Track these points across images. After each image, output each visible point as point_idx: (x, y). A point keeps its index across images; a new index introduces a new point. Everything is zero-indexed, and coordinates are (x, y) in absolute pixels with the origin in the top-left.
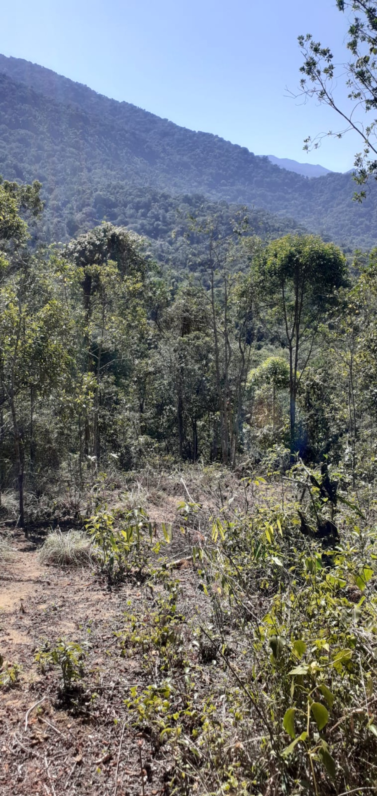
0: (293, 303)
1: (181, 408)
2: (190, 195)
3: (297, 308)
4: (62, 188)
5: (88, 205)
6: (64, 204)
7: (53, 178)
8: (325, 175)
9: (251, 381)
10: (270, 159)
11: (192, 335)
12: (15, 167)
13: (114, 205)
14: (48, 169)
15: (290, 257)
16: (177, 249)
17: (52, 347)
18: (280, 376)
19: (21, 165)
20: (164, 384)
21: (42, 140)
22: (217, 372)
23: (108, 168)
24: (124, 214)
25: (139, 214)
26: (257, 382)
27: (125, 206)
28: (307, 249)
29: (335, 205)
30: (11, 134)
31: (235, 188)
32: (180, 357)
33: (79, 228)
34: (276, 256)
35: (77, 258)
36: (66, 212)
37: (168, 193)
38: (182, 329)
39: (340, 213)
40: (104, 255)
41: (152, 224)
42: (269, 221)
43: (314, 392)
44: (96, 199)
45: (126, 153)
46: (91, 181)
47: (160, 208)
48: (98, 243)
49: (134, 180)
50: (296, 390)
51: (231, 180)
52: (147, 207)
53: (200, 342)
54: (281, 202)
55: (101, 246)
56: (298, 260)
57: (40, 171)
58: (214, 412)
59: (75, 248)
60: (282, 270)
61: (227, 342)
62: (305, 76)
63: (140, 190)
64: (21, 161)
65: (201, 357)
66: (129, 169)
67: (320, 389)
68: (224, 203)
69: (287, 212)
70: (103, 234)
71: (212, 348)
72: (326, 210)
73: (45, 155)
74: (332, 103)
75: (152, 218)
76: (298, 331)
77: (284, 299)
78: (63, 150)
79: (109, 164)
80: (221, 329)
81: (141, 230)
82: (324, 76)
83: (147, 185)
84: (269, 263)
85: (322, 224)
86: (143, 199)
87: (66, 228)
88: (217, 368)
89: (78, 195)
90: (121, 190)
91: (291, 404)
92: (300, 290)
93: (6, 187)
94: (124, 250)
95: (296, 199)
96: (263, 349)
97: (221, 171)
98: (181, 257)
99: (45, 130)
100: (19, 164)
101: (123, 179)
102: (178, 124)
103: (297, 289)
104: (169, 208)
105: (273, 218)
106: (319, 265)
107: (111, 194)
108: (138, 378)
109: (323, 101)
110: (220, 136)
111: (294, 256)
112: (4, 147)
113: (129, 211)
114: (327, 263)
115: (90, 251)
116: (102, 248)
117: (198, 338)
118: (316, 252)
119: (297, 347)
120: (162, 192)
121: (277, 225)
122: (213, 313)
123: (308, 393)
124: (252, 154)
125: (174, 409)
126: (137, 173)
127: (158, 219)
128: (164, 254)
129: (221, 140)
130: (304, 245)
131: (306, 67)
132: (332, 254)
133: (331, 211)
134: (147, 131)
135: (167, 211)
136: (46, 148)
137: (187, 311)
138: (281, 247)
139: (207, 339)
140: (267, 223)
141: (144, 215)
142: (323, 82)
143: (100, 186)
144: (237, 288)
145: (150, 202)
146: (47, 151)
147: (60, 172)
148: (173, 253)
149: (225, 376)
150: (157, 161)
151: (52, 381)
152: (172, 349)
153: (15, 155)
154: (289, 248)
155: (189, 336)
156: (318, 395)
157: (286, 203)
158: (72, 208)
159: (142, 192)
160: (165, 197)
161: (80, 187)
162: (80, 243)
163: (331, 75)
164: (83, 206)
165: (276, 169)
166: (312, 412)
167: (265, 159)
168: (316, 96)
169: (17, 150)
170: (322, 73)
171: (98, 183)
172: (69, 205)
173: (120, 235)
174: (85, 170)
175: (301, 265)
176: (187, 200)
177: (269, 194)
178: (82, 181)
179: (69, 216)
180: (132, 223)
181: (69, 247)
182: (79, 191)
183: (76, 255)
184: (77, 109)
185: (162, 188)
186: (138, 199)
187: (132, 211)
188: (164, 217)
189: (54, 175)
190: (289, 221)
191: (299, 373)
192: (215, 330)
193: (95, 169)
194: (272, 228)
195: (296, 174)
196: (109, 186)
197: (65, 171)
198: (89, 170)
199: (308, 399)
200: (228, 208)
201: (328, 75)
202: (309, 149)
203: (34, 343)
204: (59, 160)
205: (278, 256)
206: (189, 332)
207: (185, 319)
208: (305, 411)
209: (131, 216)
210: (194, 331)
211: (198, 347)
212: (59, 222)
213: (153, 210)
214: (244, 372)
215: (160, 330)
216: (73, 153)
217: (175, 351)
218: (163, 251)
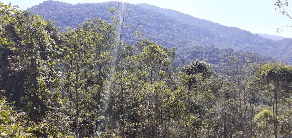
0: (274, 89)
1: (225, 129)
2: (227, 48)
3: (275, 91)
4: (180, 48)
5: (189, 53)
6: (181, 54)
7: (177, 45)
8: (283, 39)
9: (256, 120)
10: (259, 35)
11: (230, 100)
12: (165, 42)
13: (198, 53)
14: (176, 42)
15: (271, 71)
16: (222, 68)
17: (179, 104)
18: (269, 118)
19: (167, 42)
20: (218, 119)
21: (174, 33)
22: (241, 115)
23: (197, 41)
24: (202, 56)
25: (208, 55)
26: (258, 120)
27: (203, 53)
28: (279, 68)
29: (288, 50)
30: (164, 32)
31: (245, 45)
32: (225, 108)
33: (186, 61)
34: (265, 71)
35: (186, 72)
36: (181, 56)
37: (219, 48)
38: (226, 98)
39: (290, 53)
40: (196, 71)
41: (213, 59)
42: (259, 57)
43: (285, 126)
44: (192, 51)
45: (203, 36)
46: (190, 45)
47: (215, 53)
48: (194, 67)
49: (206, 44)
50: (277, 124)
51: (243, 43)
52: (211, 53)
53: (232, 103)
54: (264, 50)
55: (195, 67)
56: (275, 72)
57: (173, 43)
58: (239, 131)
59: (186, 69)
60: (268, 76)
61: (245, 104)
62: (276, 7)
63: (208, 48)
64: (167, 40)
65: (234, 108)
66: (204, 41)
67: (288, 125)
68: (241, 51)
69: (267, 53)
70: (196, 64)
71: (238, 105)
72: (284, 52)
73: (175, 38)
74: (288, 15)
75: (213, 57)
76: (276, 100)
77: (269, 87)
78: (181, 36)
79: (197, 40)
80: (242, 98)
81: (209, 61)
82: (284, 6)
83: (211, 46)
84: (262, 73)
85: (283, 58)
86: (209, 51)
87: (181, 61)
88: (241, 113)
89: (186, 50)
90: (201, 48)
91: (275, 130)
92: (276, 84)
93: (164, 50)
94: (204, 69)
95: (271, 48)
96: (259, 106)
97: (239, 40)
98: (224, 70)
99: (175, 30)
100: (166, 41)
101: (202, 44)
102: (222, 25)
103: (275, 84)
104: (219, 53)
105: (261, 56)
106: (285, 74)
107: (197, 49)
108: (208, 115)
109: (284, 15)
110: (238, 28)
111: (273, 71)
112: (162, 36)
113: (204, 55)
114: (288, 74)
115: (191, 69)
116: (195, 69)
117: (232, 101)
118: (283, 69)
119: (276, 106)
120: (216, 48)
121: (263, 58)
122: (239, 92)
123: (282, 126)
124: (252, 33)
125: (222, 129)
126: (207, 42)
127: (215, 57)
128: (217, 69)
129: (239, 29)
130: (277, 66)
131: (276, 4)
132: (290, 70)
133: (287, 53)
134: (211, 28)
135: (218, 54)
136: (175, 36)
137: (228, 91)
138: (267, 67)
139: (236, 101)
140: (259, 58)
141: (210, 56)
142: (284, 8)
143: (193, 47)
144: (249, 83)
145: (212, 51)
146: (176, 36)
147: (180, 43)
148: (221, 69)
149: (245, 117)
150: (215, 37)
151: (179, 116)
152: (222, 105)
153: (165, 39)
154: (270, 68)
155: (229, 100)
156: (287, 127)
157: (266, 50)
158: (183, 55)
159: (209, 48)
160: (218, 49)
161: (186, 48)
162: (187, 67)
163: (287, 5)
164: (187, 54)
165: (262, 38)
166: (285, 134)
167: (257, 35)
168: (281, 13)
169: (166, 37)
170: (283, 5)
171: (193, 46)
172: (182, 54)
173: (202, 64)
174: (188, 42)
175: (276, 74)
176: (226, 50)
177: (259, 47)
178: (187, 45)
179: (182, 57)
180: (205, 59)
181: (184, 68)
182: (186, 49)
183: (186, 71)
184: (186, 22)
185: (216, 47)
186: (207, 51)
187: (205, 55)
188: (217, 57)
189: (177, 44)
190: (268, 57)
191: (278, 118)
192: (240, 98)
193: (192, 41)
194: (261, 59)
195: (270, 39)
196: (197, 47)
197: (182, 43)
198: (190, 42)
199: (282, 129)
200: (242, 52)
201: (286, 5)
202: (279, 32)
203: (173, 102)
204: (180, 39)
205: (266, 70)
206: (229, 99)
207: (227, 94)
208: (281, 134)
209: (205, 56)
210: (230, 98)
211: (232, 105)
212: (179, 59)
213: (213, 54)
214: (253, 115)
215: (217, 97)
216: (184, 37)
217: (223, 106)
218: (217, 68)
